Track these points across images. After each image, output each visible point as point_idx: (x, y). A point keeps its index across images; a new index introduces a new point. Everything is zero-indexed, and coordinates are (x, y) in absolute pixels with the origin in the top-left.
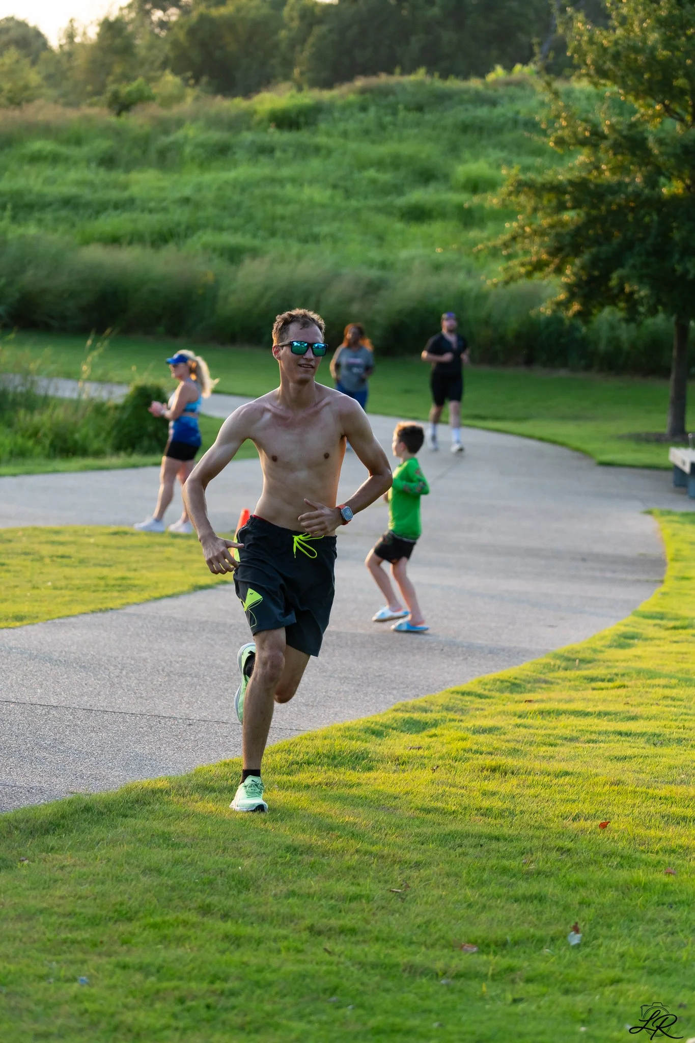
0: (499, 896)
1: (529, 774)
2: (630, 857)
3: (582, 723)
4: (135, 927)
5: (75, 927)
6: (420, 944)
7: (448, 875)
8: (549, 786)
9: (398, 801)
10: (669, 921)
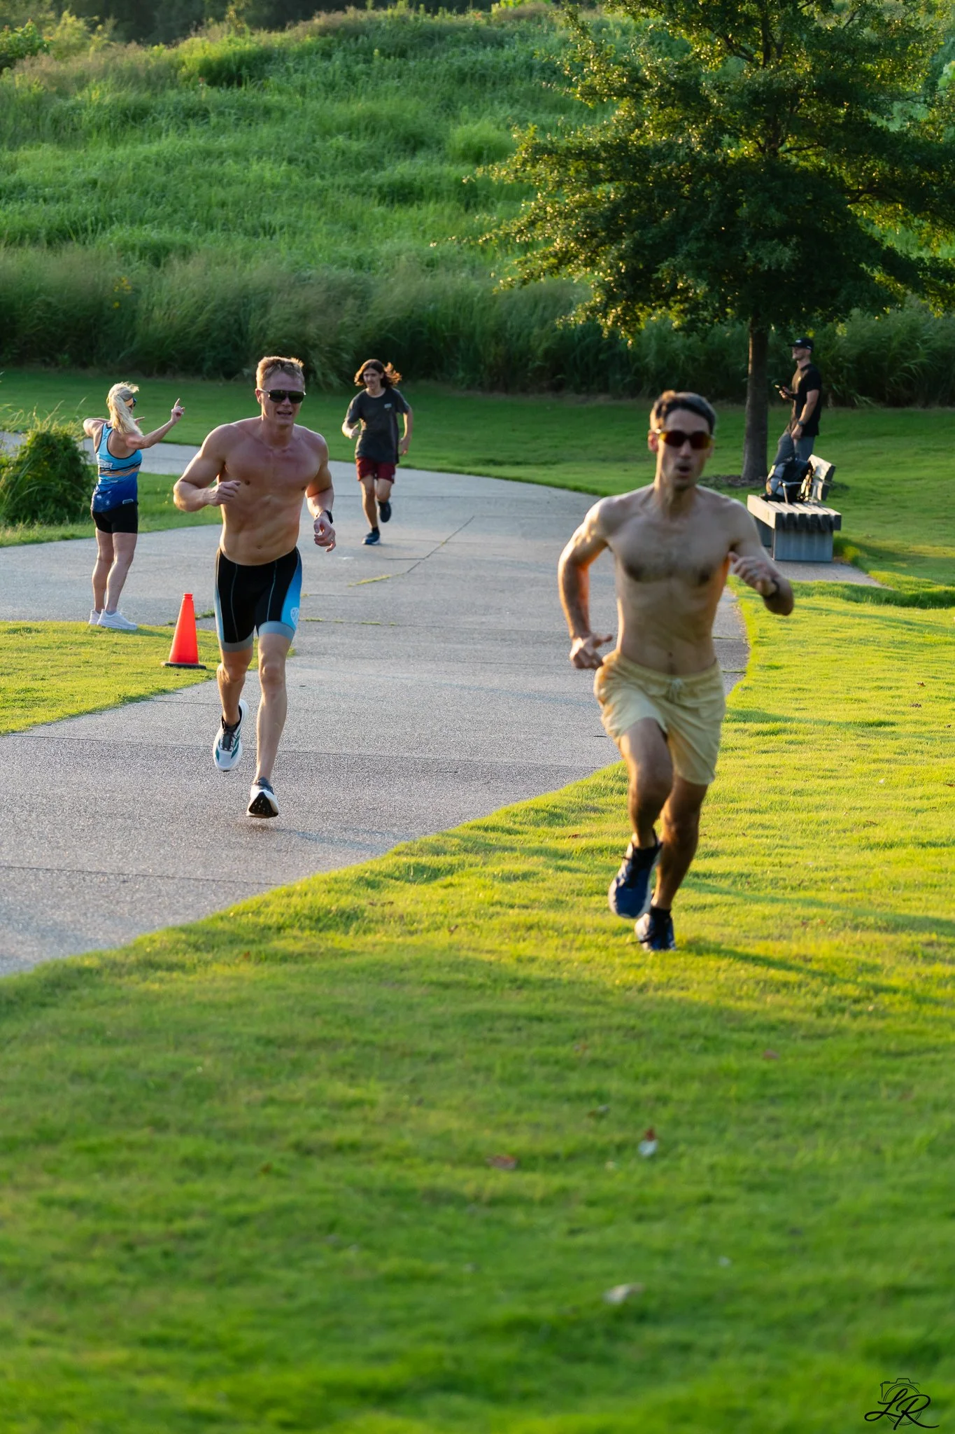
0: (544, 1096)
1: (578, 932)
2: (715, 1038)
4: (63, 1152)
6: (443, 1160)
7: (477, 1070)
8: (606, 948)
9: (406, 975)
10: (772, 1119)
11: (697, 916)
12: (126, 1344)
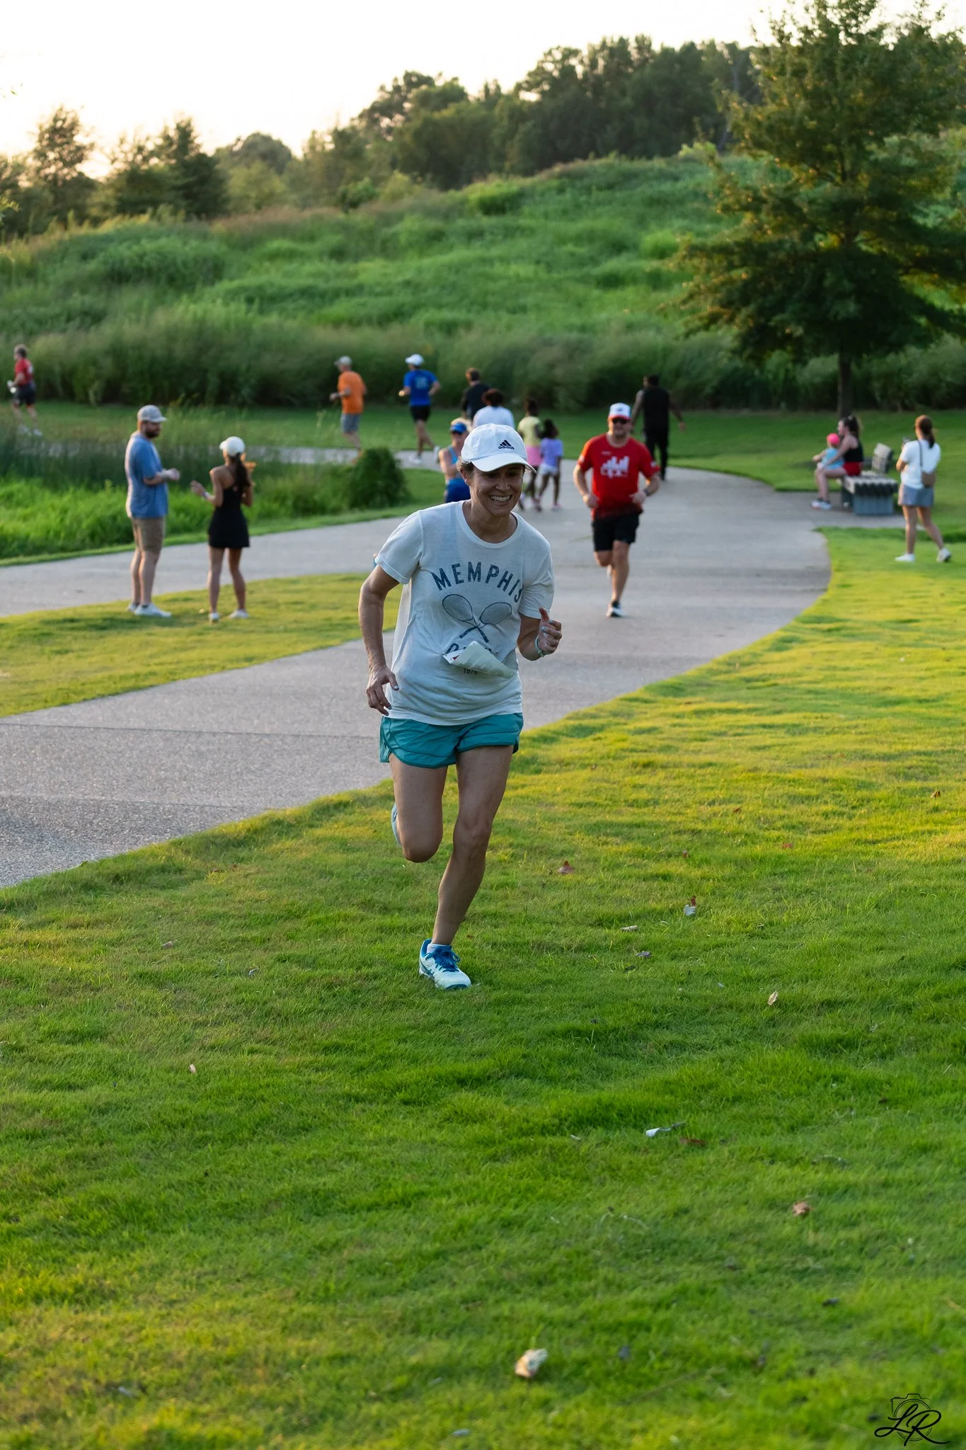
0: (630, 877)
1: (676, 766)
2: (752, 835)
3: (731, 719)
4: (301, 924)
5: (249, 927)
7: (588, 860)
8: (692, 776)
9: (556, 798)
10: (776, 889)
11: (760, 753)
12: (313, 1052)
